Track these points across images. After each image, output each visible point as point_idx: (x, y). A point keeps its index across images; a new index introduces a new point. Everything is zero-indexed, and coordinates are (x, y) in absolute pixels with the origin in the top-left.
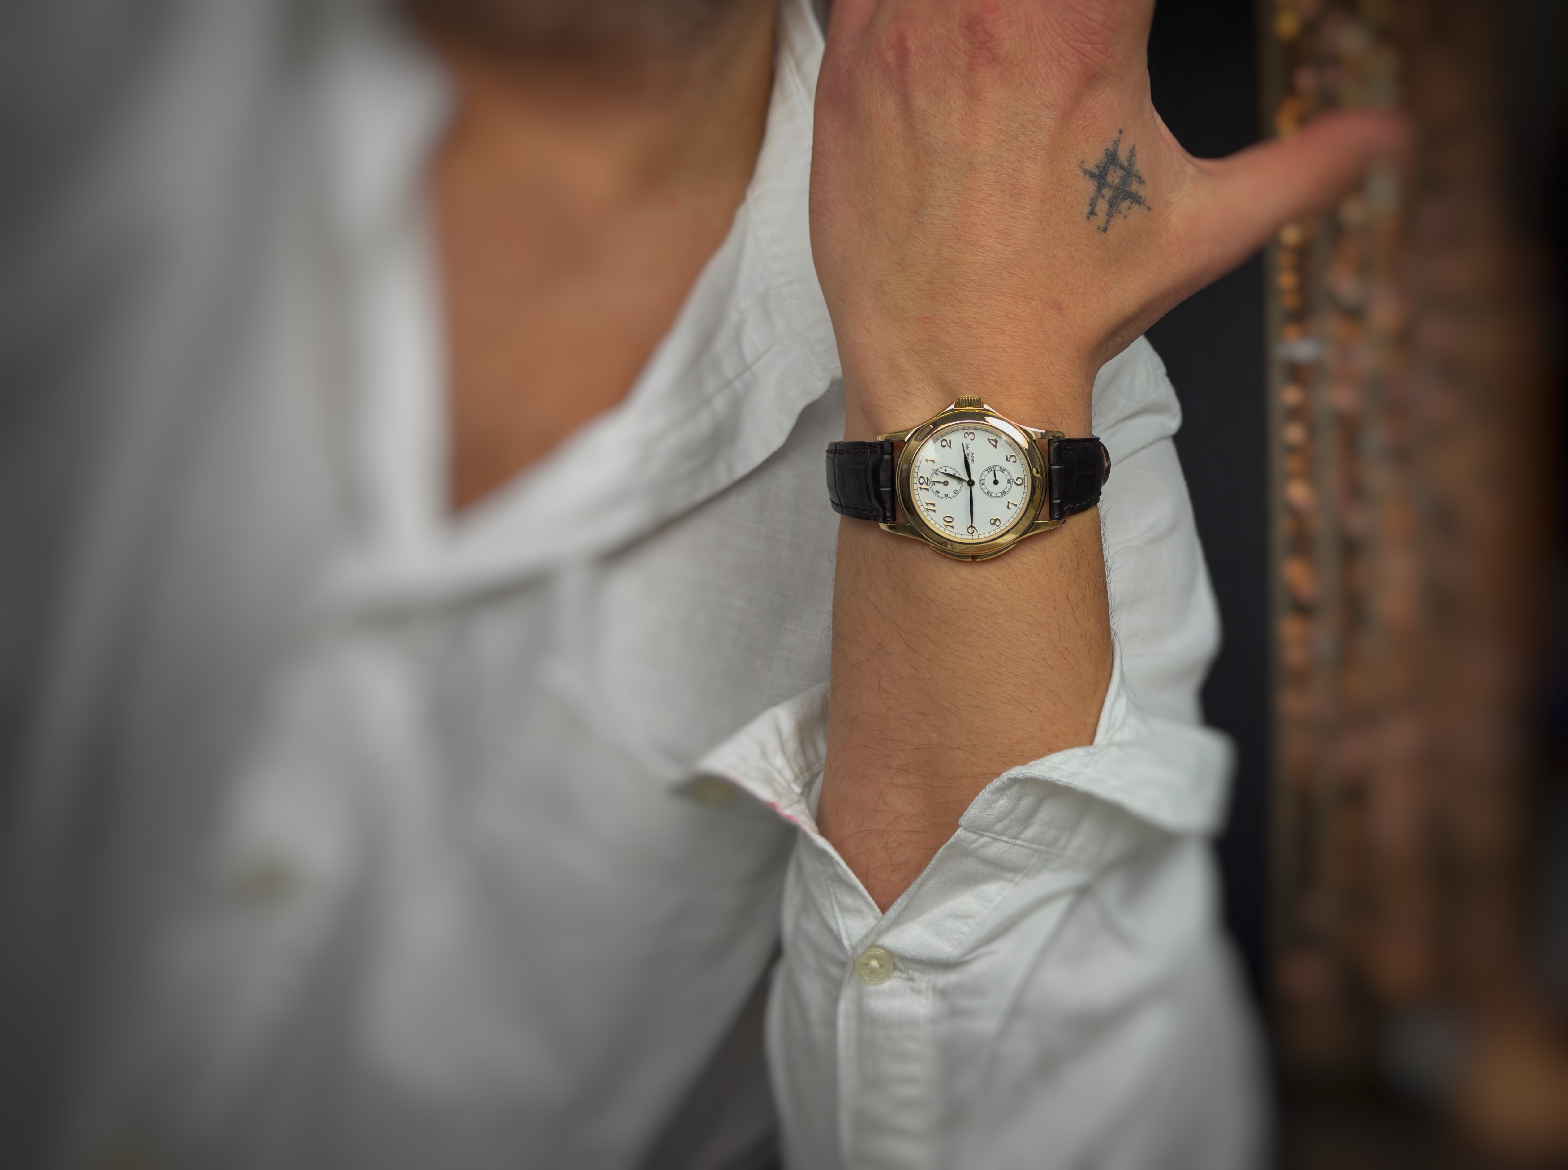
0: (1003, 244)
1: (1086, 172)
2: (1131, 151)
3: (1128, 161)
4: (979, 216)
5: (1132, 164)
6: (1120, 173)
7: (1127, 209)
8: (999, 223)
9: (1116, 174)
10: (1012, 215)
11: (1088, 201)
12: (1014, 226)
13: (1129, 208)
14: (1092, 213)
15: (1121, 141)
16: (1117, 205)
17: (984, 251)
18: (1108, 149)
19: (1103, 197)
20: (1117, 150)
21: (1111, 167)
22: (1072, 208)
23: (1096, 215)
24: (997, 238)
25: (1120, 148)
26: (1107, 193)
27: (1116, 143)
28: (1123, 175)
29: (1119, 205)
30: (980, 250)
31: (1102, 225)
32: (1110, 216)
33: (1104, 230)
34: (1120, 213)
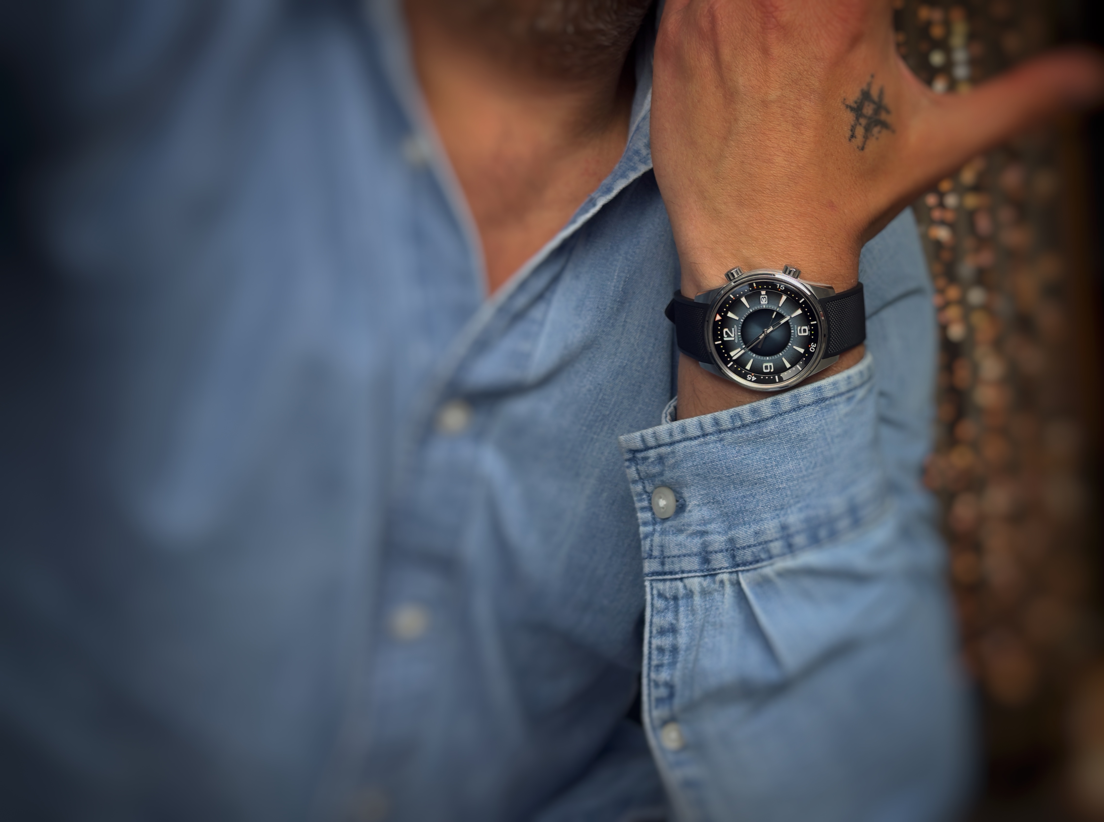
0: (789, 161)
1: (847, 106)
2: (881, 89)
3: (878, 97)
4: (770, 141)
5: (882, 100)
6: (872, 106)
7: (878, 132)
8: (785, 145)
9: (870, 107)
10: (794, 140)
11: (850, 127)
12: (796, 148)
13: (880, 132)
14: (853, 136)
15: (873, 83)
17: (775, 167)
18: (863, 90)
19: (860, 124)
20: (870, 89)
21: (866, 103)
22: (838, 132)
23: (856, 138)
24: (784, 157)
25: (872, 88)
26: (863, 121)
27: (870, 84)
28: (874, 107)
29: (872, 130)
30: (773, 166)
31: (860, 145)
32: (866, 138)
33: (863, 149)
34: (873, 136)
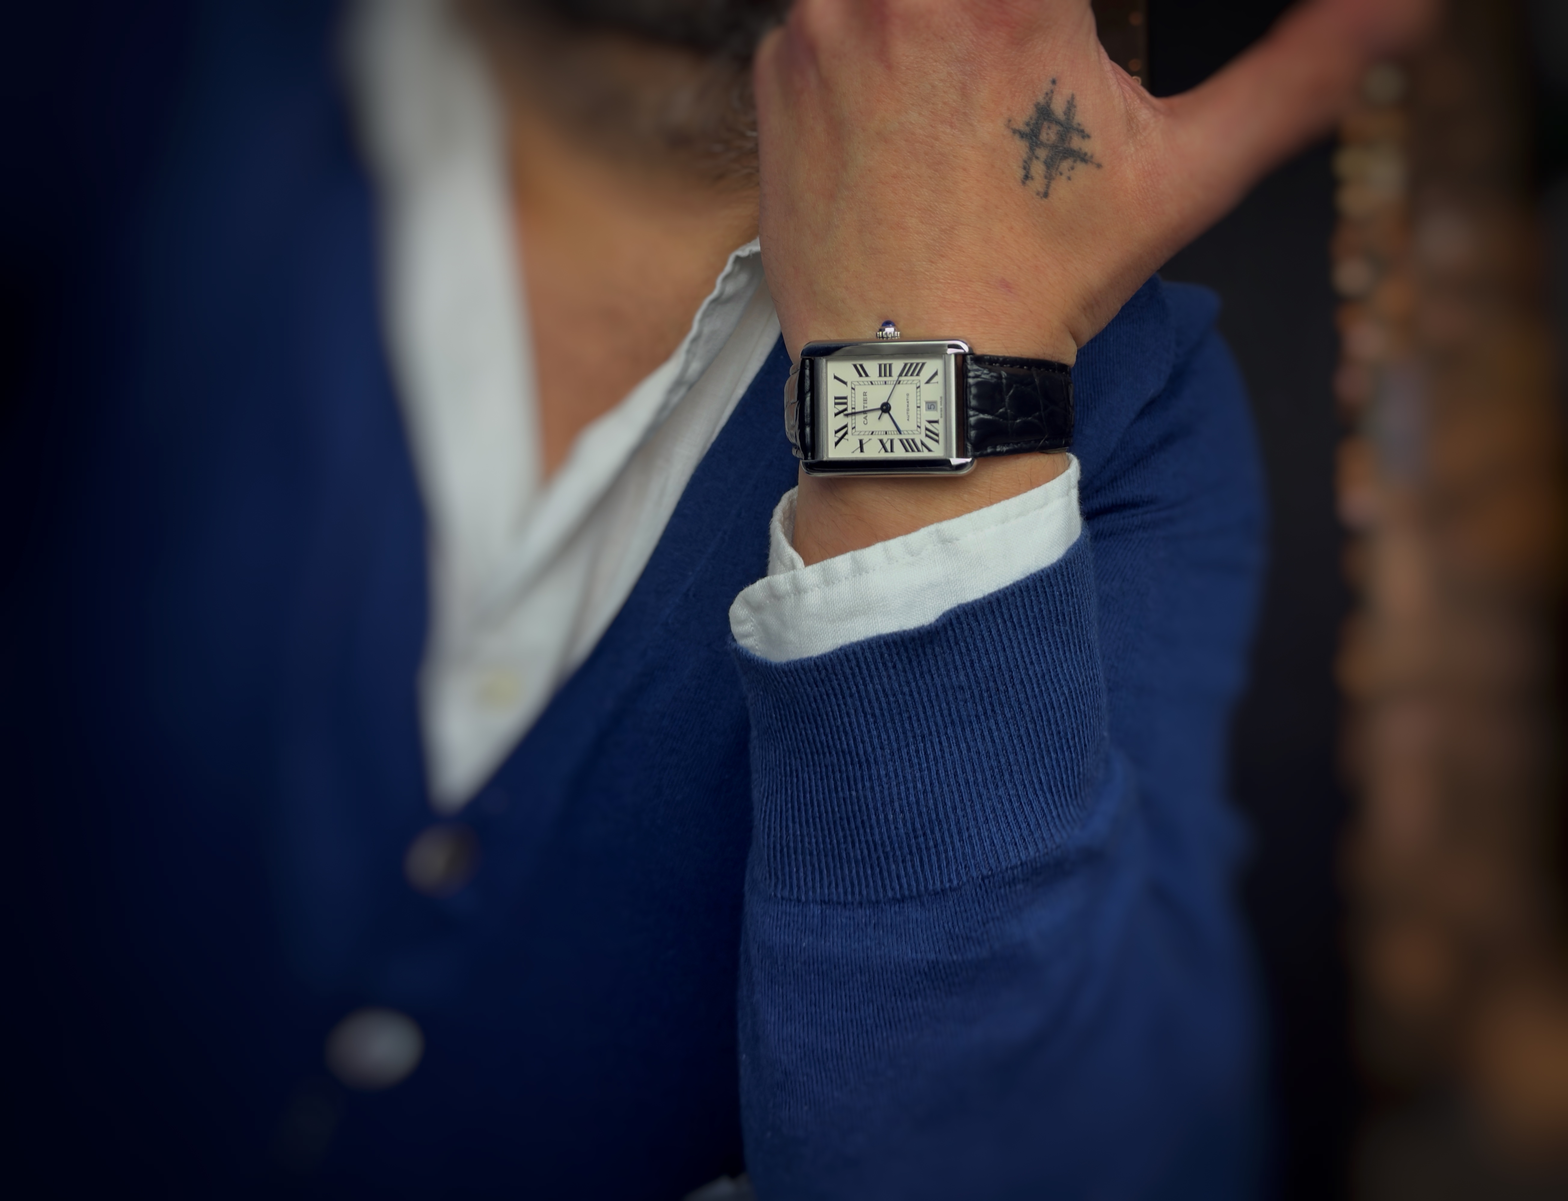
1: (1015, 131)
2: (1068, 102)
3: (1065, 114)
5: (1071, 118)
6: (1055, 128)
7: (1070, 169)
9: (1052, 131)
11: (1021, 164)
13: (1072, 168)
14: (1027, 177)
15: (1055, 92)
16: (1056, 166)
18: (1038, 104)
19: (1038, 158)
20: (1050, 103)
21: (1045, 123)
22: (1003, 173)
23: (1032, 179)
25: (1054, 101)
26: (1042, 153)
27: (1049, 95)
28: (1059, 131)
29: (1058, 166)
31: (1041, 190)
32: (1049, 178)
33: (1046, 195)
34: (1061, 174)
